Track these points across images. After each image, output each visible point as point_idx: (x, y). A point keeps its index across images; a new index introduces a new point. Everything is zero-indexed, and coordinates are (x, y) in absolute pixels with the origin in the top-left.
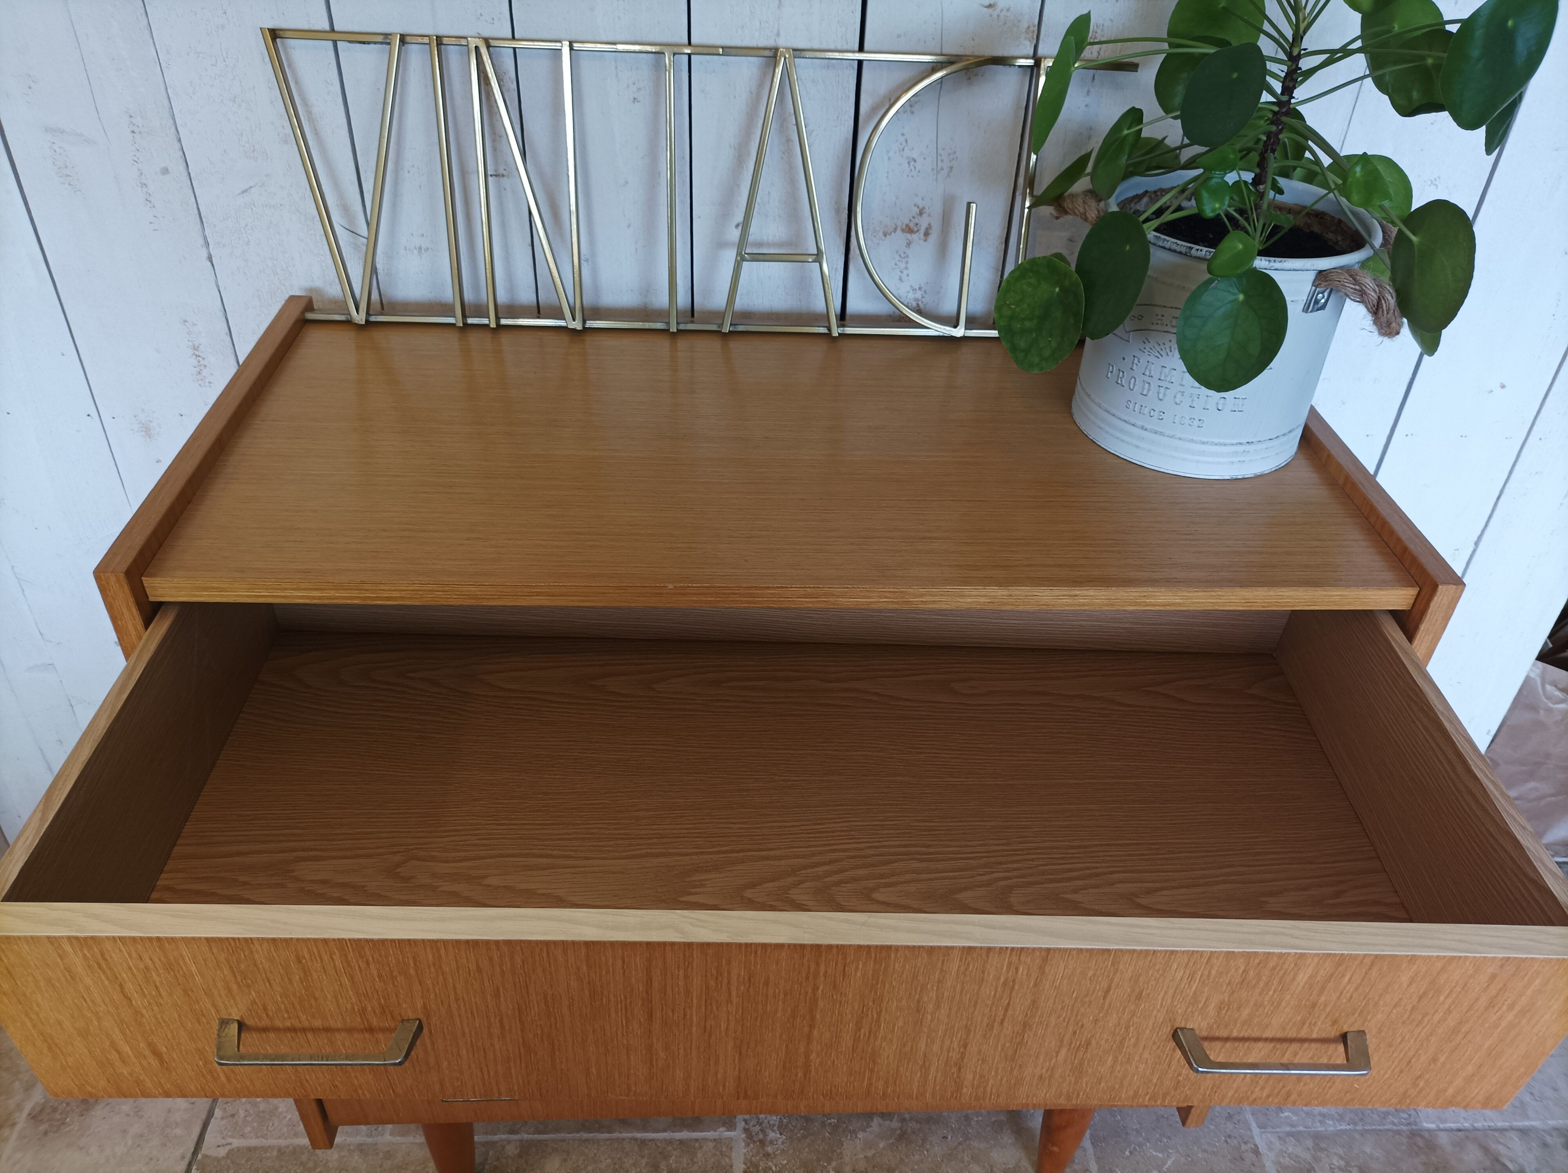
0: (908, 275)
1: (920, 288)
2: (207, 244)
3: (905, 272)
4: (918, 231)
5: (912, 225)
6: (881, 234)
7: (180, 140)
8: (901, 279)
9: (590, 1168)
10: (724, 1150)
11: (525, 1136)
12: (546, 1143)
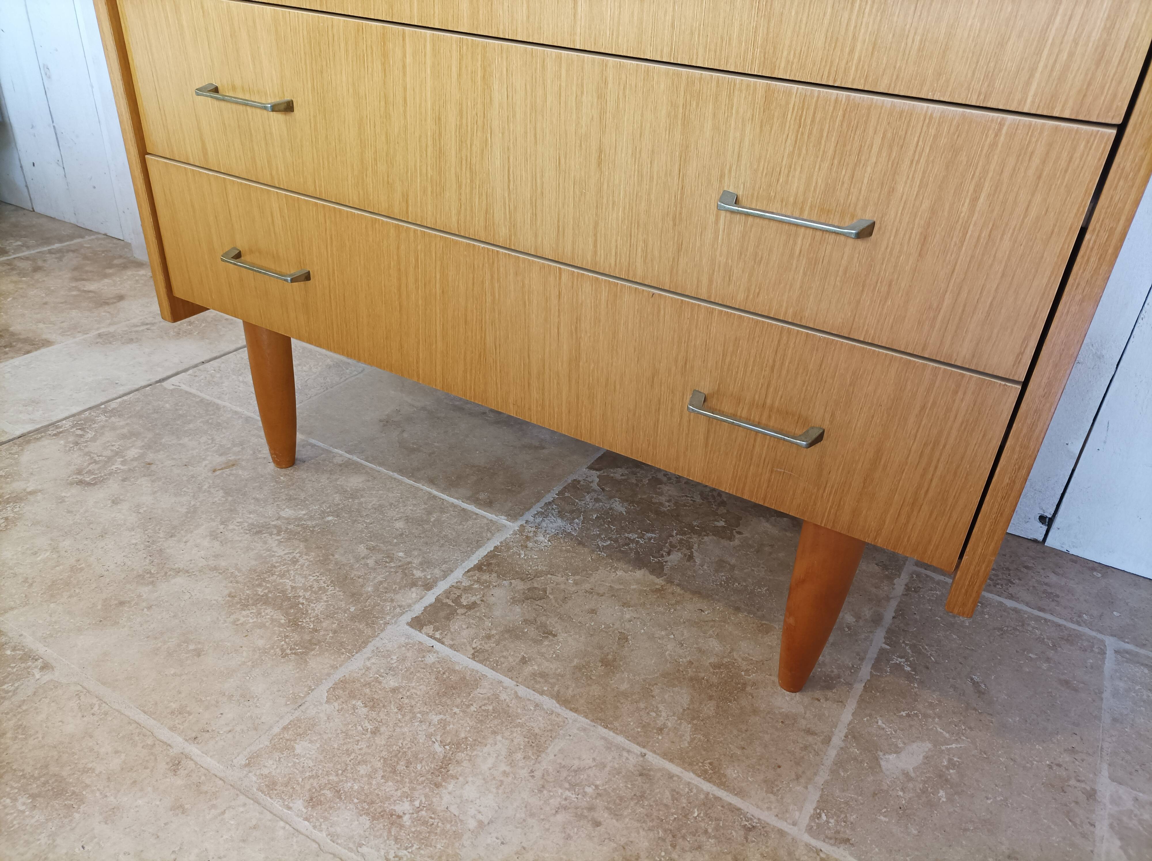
9: (381, 492)
10: (492, 528)
11: (355, 458)
12: (364, 467)
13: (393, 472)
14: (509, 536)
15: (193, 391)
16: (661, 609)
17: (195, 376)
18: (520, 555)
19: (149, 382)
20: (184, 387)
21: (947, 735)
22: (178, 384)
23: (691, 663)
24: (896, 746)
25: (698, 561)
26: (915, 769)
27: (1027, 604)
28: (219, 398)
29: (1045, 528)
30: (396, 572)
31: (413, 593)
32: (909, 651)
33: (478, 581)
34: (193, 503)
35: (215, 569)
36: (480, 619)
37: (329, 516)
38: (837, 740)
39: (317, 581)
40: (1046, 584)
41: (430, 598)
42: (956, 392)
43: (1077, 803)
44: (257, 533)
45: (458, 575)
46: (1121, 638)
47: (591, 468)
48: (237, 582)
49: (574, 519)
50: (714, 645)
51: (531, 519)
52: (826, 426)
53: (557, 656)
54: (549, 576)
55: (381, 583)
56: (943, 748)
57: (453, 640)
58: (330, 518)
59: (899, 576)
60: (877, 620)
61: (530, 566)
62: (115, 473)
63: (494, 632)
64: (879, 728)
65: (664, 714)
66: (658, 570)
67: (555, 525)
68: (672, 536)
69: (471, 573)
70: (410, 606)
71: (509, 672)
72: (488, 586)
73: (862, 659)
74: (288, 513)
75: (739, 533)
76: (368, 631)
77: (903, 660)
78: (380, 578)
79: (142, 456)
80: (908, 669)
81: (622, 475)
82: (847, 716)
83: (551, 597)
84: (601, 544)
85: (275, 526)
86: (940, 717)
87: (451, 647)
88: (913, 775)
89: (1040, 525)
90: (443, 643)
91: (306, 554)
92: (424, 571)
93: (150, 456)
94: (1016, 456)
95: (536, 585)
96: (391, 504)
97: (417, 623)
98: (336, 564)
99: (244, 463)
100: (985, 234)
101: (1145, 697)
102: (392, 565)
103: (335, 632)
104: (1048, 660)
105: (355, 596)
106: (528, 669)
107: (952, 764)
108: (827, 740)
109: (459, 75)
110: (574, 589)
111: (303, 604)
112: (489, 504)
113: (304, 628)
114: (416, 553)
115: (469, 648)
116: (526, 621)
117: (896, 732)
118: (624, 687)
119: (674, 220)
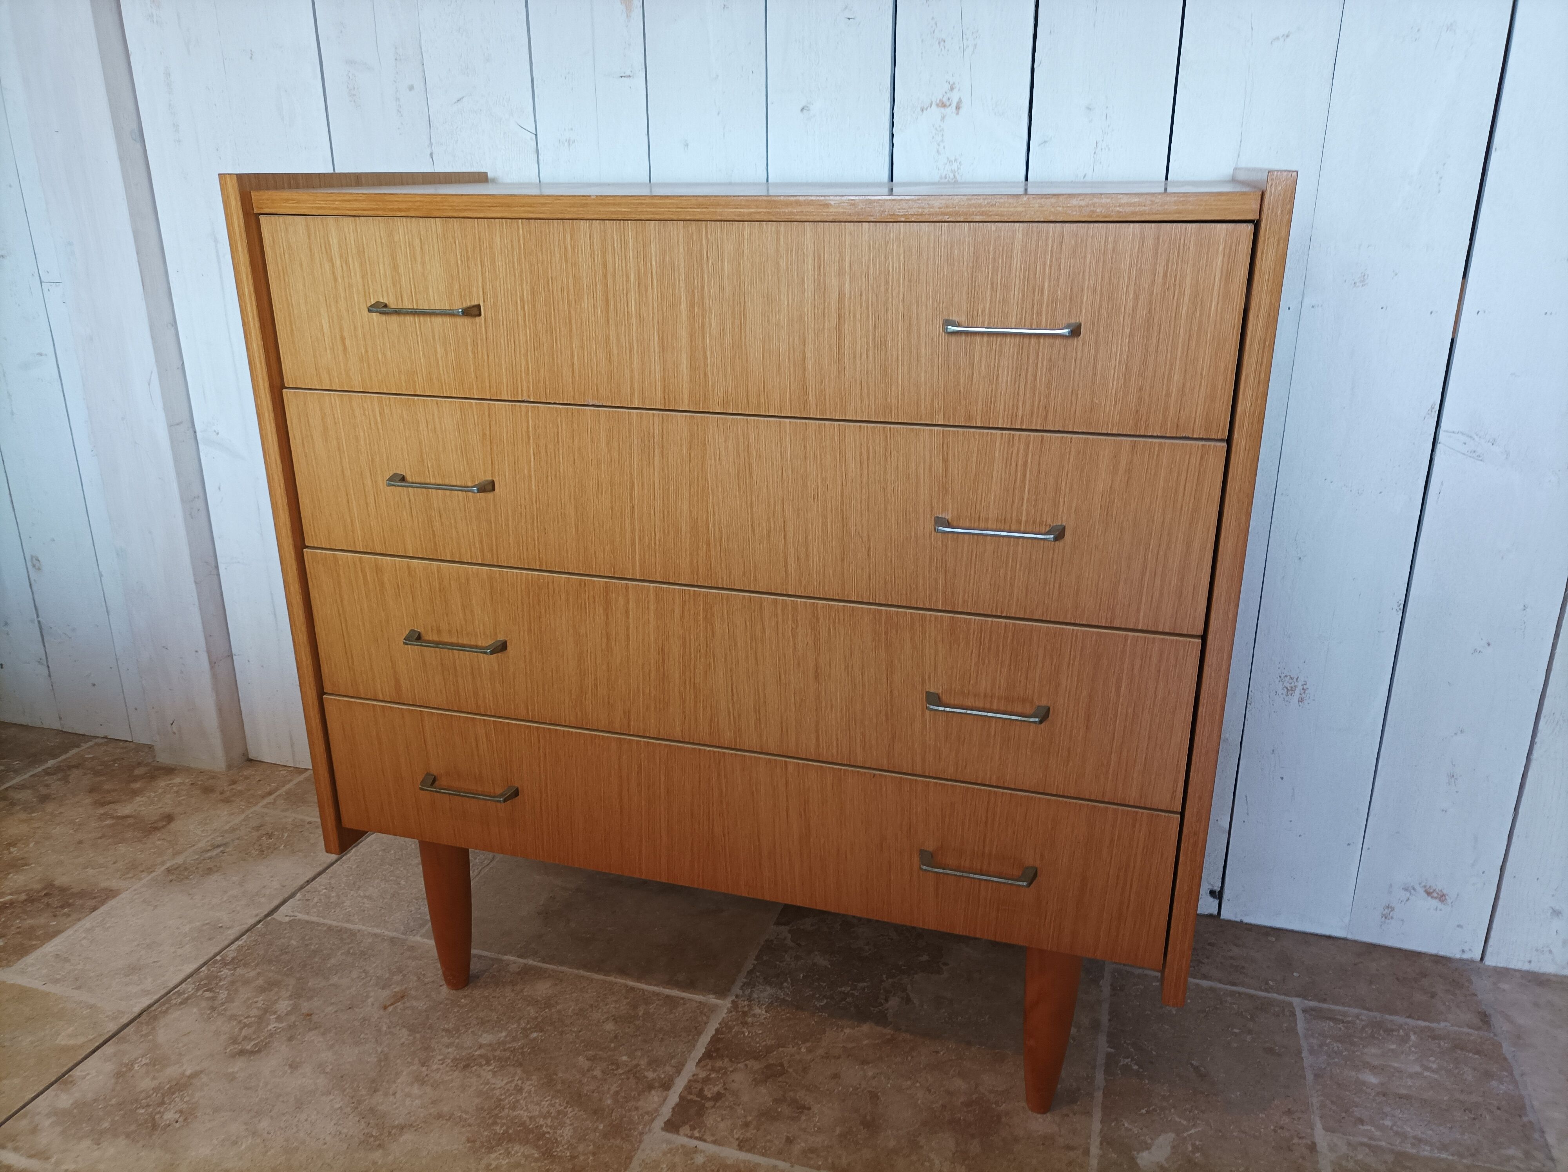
0: (944, 148)
1: (955, 160)
3: (942, 145)
4: (950, 105)
5: (945, 100)
6: (918, 110)
8: (938, 151)
9: (575, 995)
10: (706, 1011)
11: (530, 962)
12: (546, 970)
13: (578, 969)
14: (724, 1016)
15: (314, 919)
16: (899, 1059)
17: (308, 900)
18: (743, 1033)
19: (257, 919)
20: (300, 916)
21: (1185, 1123)
22: (292, 914)
23: (944, 1107)
24: (1146, 1143)
25: (916, 1002)
26: (1167, 1160)
27: (1220, 982)
28: (348, 921)
29: (1217, 902)
30: (628, 1079)
31: (655, 1097)
32: (1132, 1050)
33: (713, 1070)
34: (379, 1050)
35: (439, 1116)
36: (731, 1108)
37: (532, 1032)
38: (1095, 1150)
39: (552, 1105)
40: (1232, 958)
41: (673, 1098)
42: (1134, 826)
43: (1303, 1158)
44: (466, 1067)
45: (690, 1068)
46: (1305, 997)
47: (778, 923)
48: (470, 1125)
49: (782, 984)
50: (959, 1084)
51: (740, 992)
52: (1038, 864)
53: (819, 1128)
54: (781, 1049)
55: (617, 1093)
56: (1185, 1135)
57: (713, 1135)
58: (534, 1035)
59: (1103, 977)
60: (1095, 1026)
61: (757, 1043)
62: (276, 1033)
63: (749, 1118)
64: (1127, 1130)
65: (937, 1162)
66: (881, 1019)
67: (766, 994)
68: (884, 981)
69: (703, 1063)
70: (656, 1110)
71: (779, 1154)
72: (725, 1073)
73: (1094, 1067)
74: (487, 1038)
75: (945, 964)
76: (626, 1146)
77: (1129, 1060)
78: (614, 1088)
79: (295, 1008)
80: (1135, 1067)
81: (812, 925)
82: (1096, 1125)
83: (791, 1070)
84: (818, 1004)
85: (481, 1056)
86: (1174, 1107)
87: (715, 1142)
88: (1166, 1166)
89: (1212, 899)
90: (705, 1141)
91: (528, 1079)
92: (655, 1071)
93: (305, 1006)
94: (1189, 869)
95: (771, 1061)
96: (591, 1006)
97: (672, 1126)
98: (563, 1082)
99: (413, 992)
100: (1130, 710)
101: (1336, 1049)
102: (620, 1071)
103: (594, 1154)
104: (1250, 1032)
105: (597, 1112)
106: (797, 1148)
107: (1196, 1149)
108: (1087, 1152)
109: (682, 616)
110: (809, 1057)
111: (548, 1133)
112: (690, 985)
113: (560, 1157)
114: (639, 1053)
115: (731, 1140)
116: (775, 1101)
117: (1141, 1129)
118: (892, 1144)
119: (886, 715)
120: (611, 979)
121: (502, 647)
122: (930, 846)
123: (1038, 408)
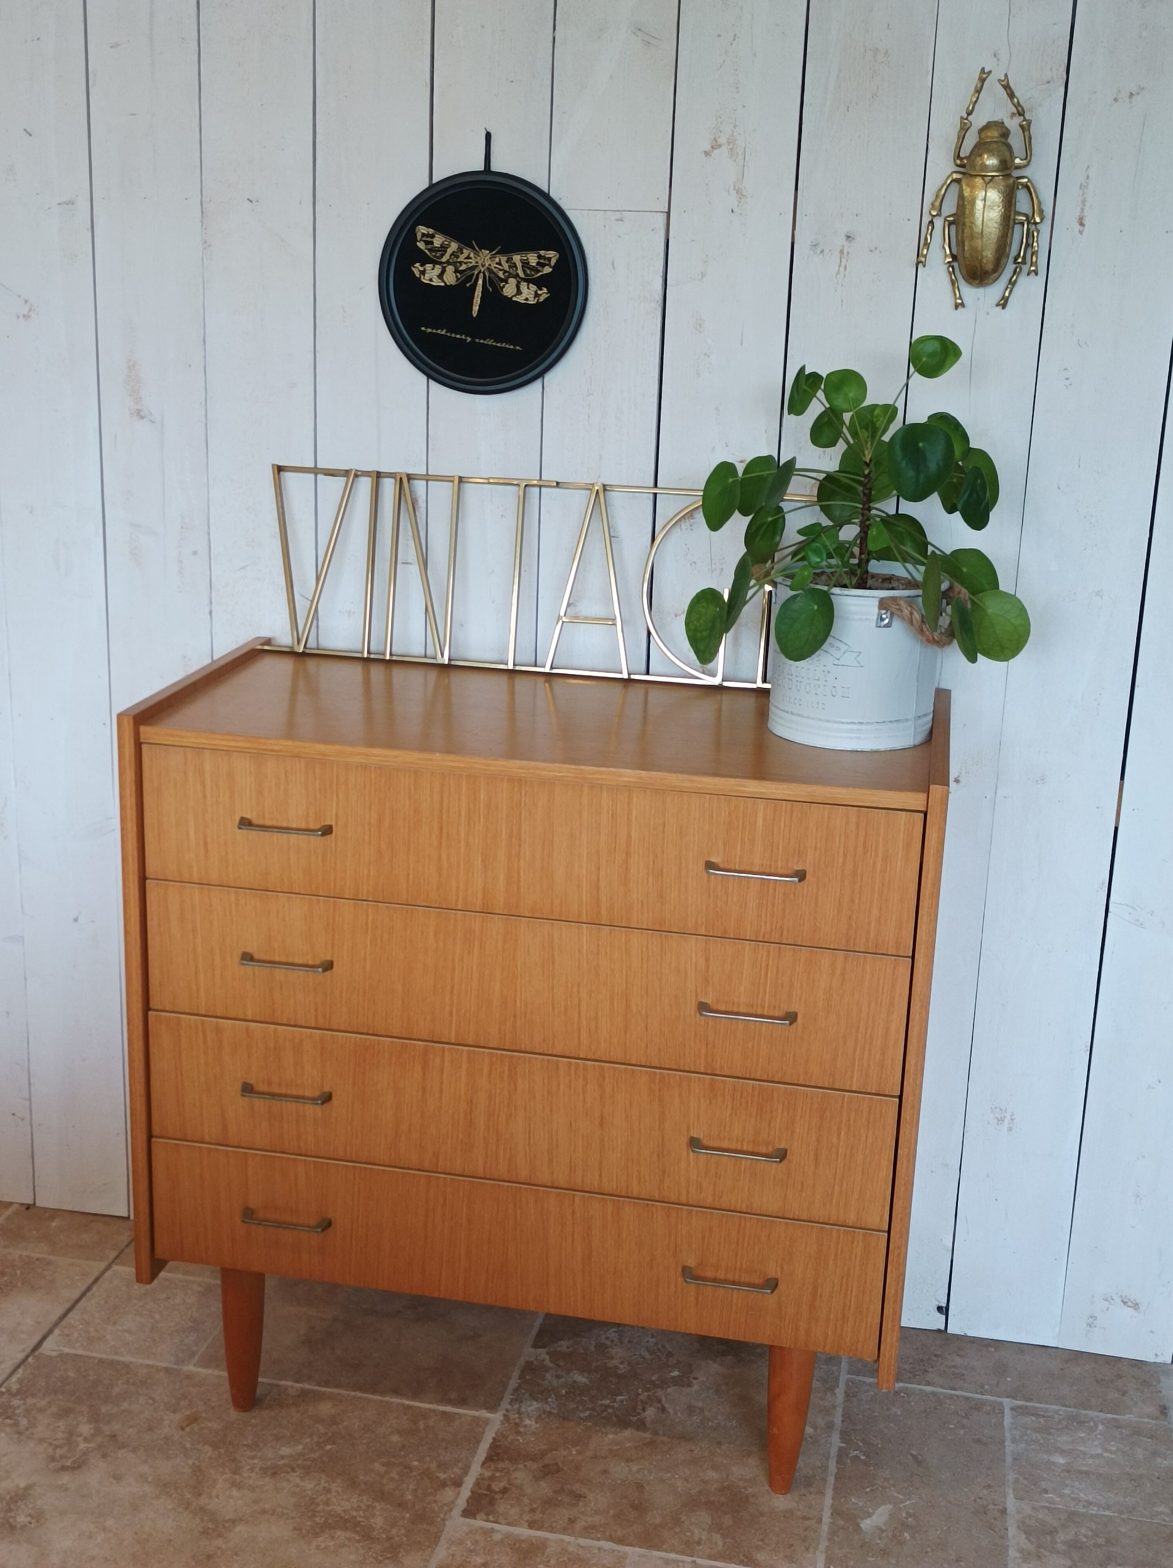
2: (211, 603)
6: (673, 615)
7: (209, 534)
9: (356, 1413)
10: (480, 1424)
11: (307, 1386)
12: (324, 1393)
13: (354, 1391)
14: (499, 1426)
15: (81, 1352)
16: (659, 1457)
17: (68, 1335)
18: (518, 1440)
19: (25, 1354)
20: (67, 1350)
21: (901, 1497)
22: (57, 1348)
23: (700, 1492)
24: (869, 1513)
25: (671, 1411)
26: (885, 1524)
27: (942, 1387)
28: (116, 1354)
29: (944, 1317)
30: (423, 1479)
31: (449, 1493)
32: (861, 1444)
33: (497, 1470)
34: (190, 1462)
35: (264, 1512)
36: (518, 1498)
37: (326, 1445)
38: (826, 1518)
39: (362, 1501)
40: (954, 1367)
41: (466, 1492)
42: (852, 1242)
43: (995, 1519)
44: (275, 1474)
45: (476, 1470)
46: (1014, 1398)
47: (535, 1346)
48: (292, 1518)
49: (547, 1399)
50: (712, 1474)
51: (509, 1407)
52: (779, 1276)
53: (595, 1511)
54: (554, 1452)
55: (415, 1490)
56: (901, 1506)
57: (506, 1519)
58: (328, 1447)
59: (838, 1387)
60: (830, 1426)
61: (532, 1448)
62: (89, 1452)
63: (535, 1506)
64: (853, 1503)
65: (696, 1531)
66: (641, 1425)
67: (533, 1408)
68: (640, 1395)
69: (486, 1465)
70: (453, 1502)
71: (564, 1531)
72: (508, 1472)
73: (828, 1458)
74: (285, 1451)
75: (695, 1378)
76: (433, 1529)
77: (858, 1452)
78: (411, 1487)
79: (98, 1432)
80: (863, 1457)
81: (568, 1347)
82: (828, 1501)
83: (565, 1468)
84: (582, 1415)
85: (285, 1465)
86: (894, 1486)
87: (508, 1524)
88: (884, 1528)
89: (939, 1315)
90: (500, 1523)
91: (333, 1482)
92: (445, 1472)
93: (107, 1430)
94: (895, 1276)
95: (547, 1462)
96: (374, 1422)
97: (468, 1513)
98: (366, 1483)
99: (204, 1415)
100: (848, 1152)
101: (1034, 1438)
102: (414, 1473)
103: (406, 1536)
104: (963, 1427)
105: (401, 1505)
106: (579, 1526)
107: (909, 1515)
108: (820, 1521)
110: (580, 1458)
111: (363, 1522)
112: (463, 1402)
113: (378, 1539)
114: (428, 1459)
115: (522, 1522)
116: (555, 1492)
117: (865, 1503)
118: (658, 1521)
119: (658, 1156)
120: (387, 1399)
121: (327, 1098)
122: (691, 1262)
123: (776, 927)
